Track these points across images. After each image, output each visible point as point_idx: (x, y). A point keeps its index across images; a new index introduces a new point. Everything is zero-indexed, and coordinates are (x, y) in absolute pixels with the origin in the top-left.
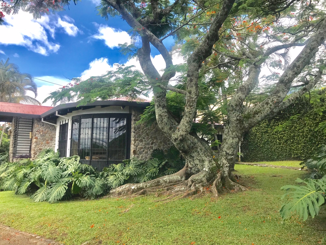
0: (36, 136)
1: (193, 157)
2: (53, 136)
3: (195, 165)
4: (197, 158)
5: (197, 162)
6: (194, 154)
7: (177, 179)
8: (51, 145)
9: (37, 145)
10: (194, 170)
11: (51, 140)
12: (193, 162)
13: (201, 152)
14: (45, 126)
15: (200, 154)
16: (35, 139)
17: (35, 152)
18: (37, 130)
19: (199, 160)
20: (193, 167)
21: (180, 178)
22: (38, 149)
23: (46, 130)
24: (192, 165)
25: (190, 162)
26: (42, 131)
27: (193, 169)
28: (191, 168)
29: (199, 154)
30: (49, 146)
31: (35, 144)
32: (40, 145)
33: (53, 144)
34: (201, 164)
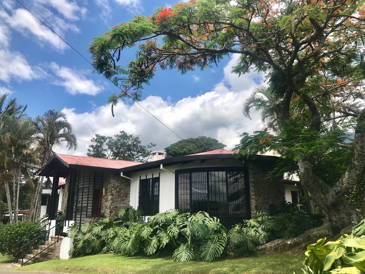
0: (112, 192)
1: (340, 211)
2: (128, 192)
3: (340, 219)
4: (343, 212)
5: (344, 215)
6: (341, 208)
7: (326, 233)
8: (126, 202)
9: (113, 202)
10: (339, 224)
11: (126, 197)
12: (338, 216)
13: (347, 205)
14: (120, 181)
15: (347, 207)
16: (111, 195)
17: (111, 210)
18: (113, 186)
19: (345, 213)
20: (338, 221)
21: (328, 232)
22: (114, 207)
23: (121, 185)
24: (337, 218)
25: (335, 216)
26: (118, 186)
27: (338, 222)
28: (336, 222)
29: (345, 208)
30: (124, 204)
31: (111, 201)
32: (116, 202)
33: (128, 200)
34: (348, 217)
